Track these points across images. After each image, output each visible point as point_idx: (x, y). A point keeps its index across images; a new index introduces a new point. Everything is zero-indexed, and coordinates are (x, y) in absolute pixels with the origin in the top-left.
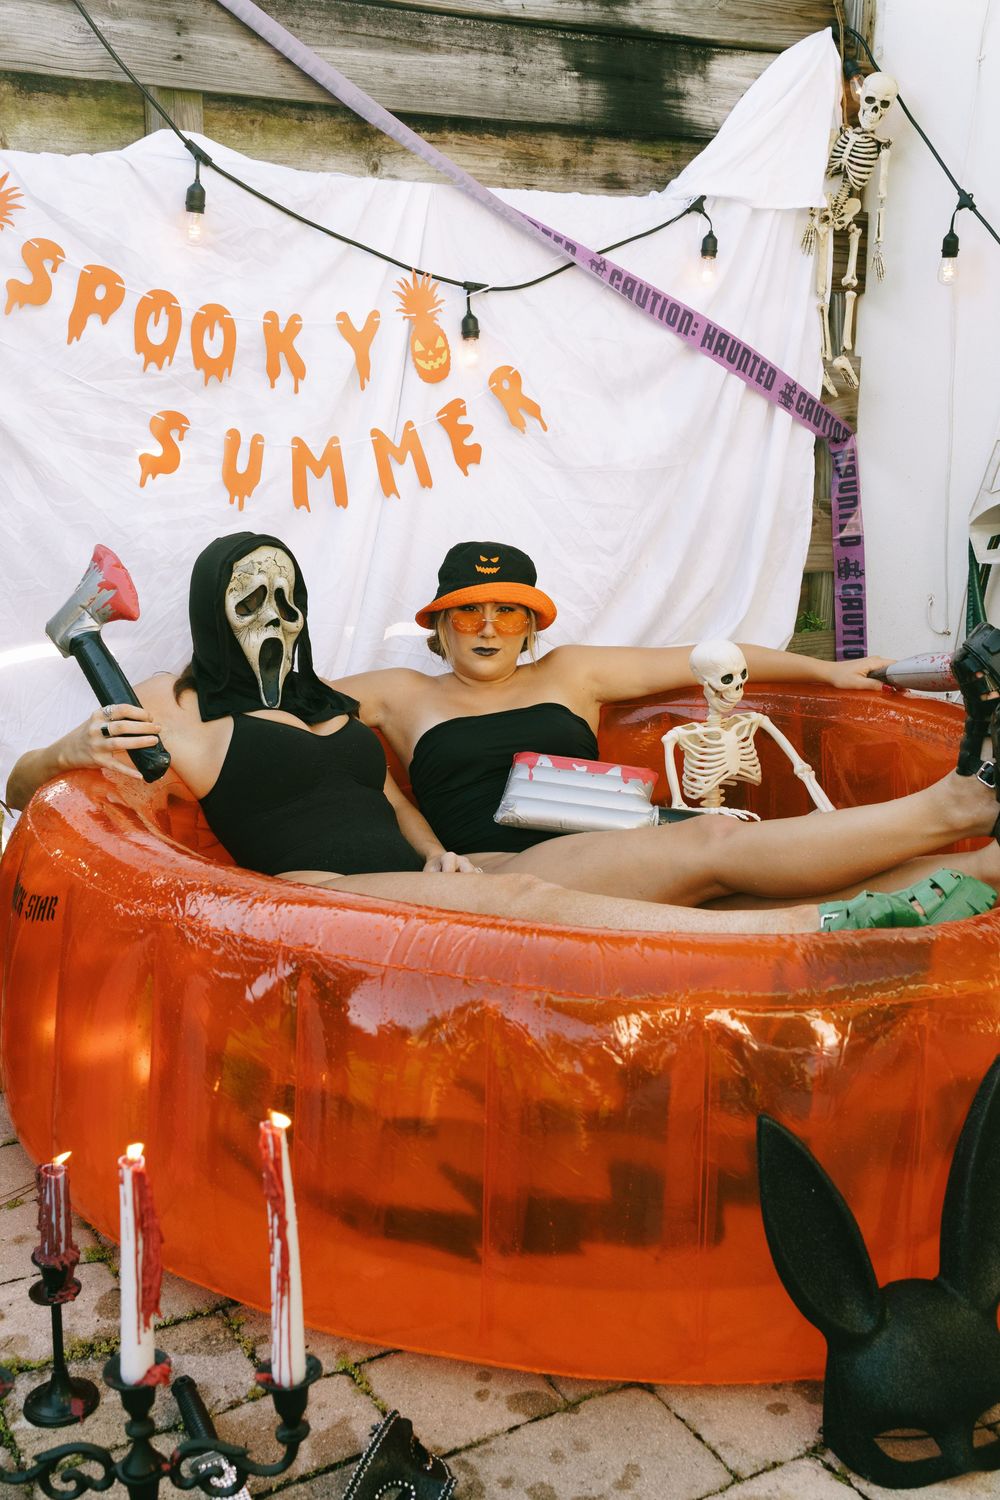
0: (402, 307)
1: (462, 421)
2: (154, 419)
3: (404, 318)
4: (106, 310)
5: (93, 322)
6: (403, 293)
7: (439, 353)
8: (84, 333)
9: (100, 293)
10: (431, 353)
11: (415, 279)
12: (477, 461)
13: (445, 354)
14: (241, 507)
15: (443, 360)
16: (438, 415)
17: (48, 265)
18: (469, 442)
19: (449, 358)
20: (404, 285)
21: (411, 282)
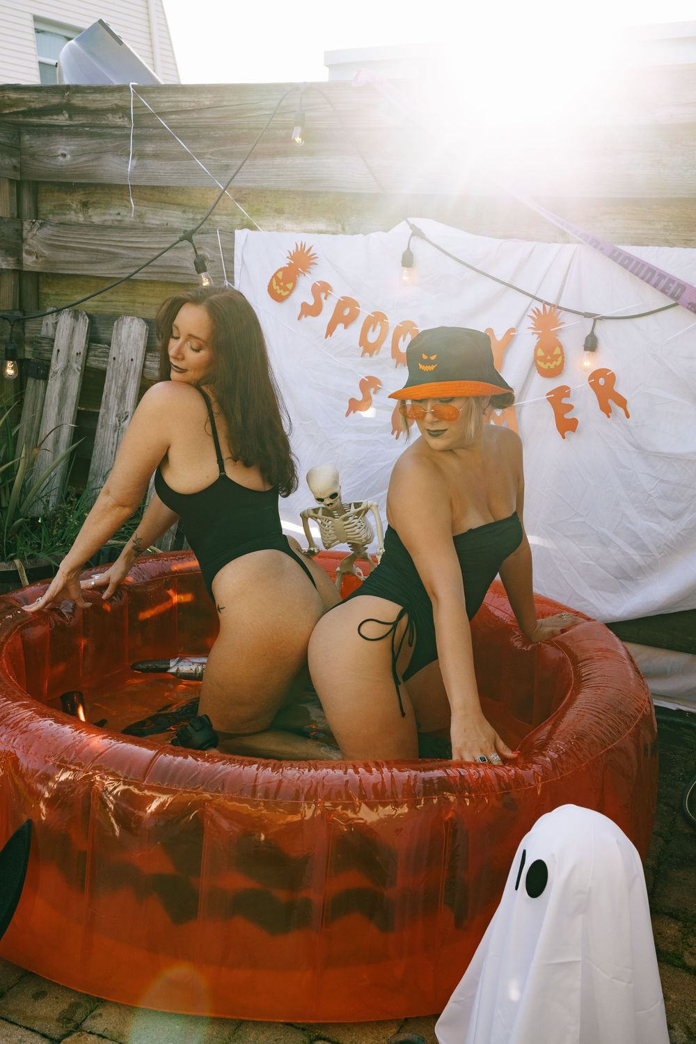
0: (533, 326)
1: (565, 401)
2: (363, 380)
3: (533, 333)
4: (348, 322)
5: (340, 327)
6: (536, 317)
7: (555, 358)
8: (334, 334)
9: (347, 312)
10: (549, 358)
11: (544, 308)
12: (574, 430)
13: (560, 359)
14: (397, 438)
15: (558, 363)
16: (547, 395)
17: (323, 295)
18: (568, 416)
19: (563, 362)
20: (537, 312)
21: (541, 310)
